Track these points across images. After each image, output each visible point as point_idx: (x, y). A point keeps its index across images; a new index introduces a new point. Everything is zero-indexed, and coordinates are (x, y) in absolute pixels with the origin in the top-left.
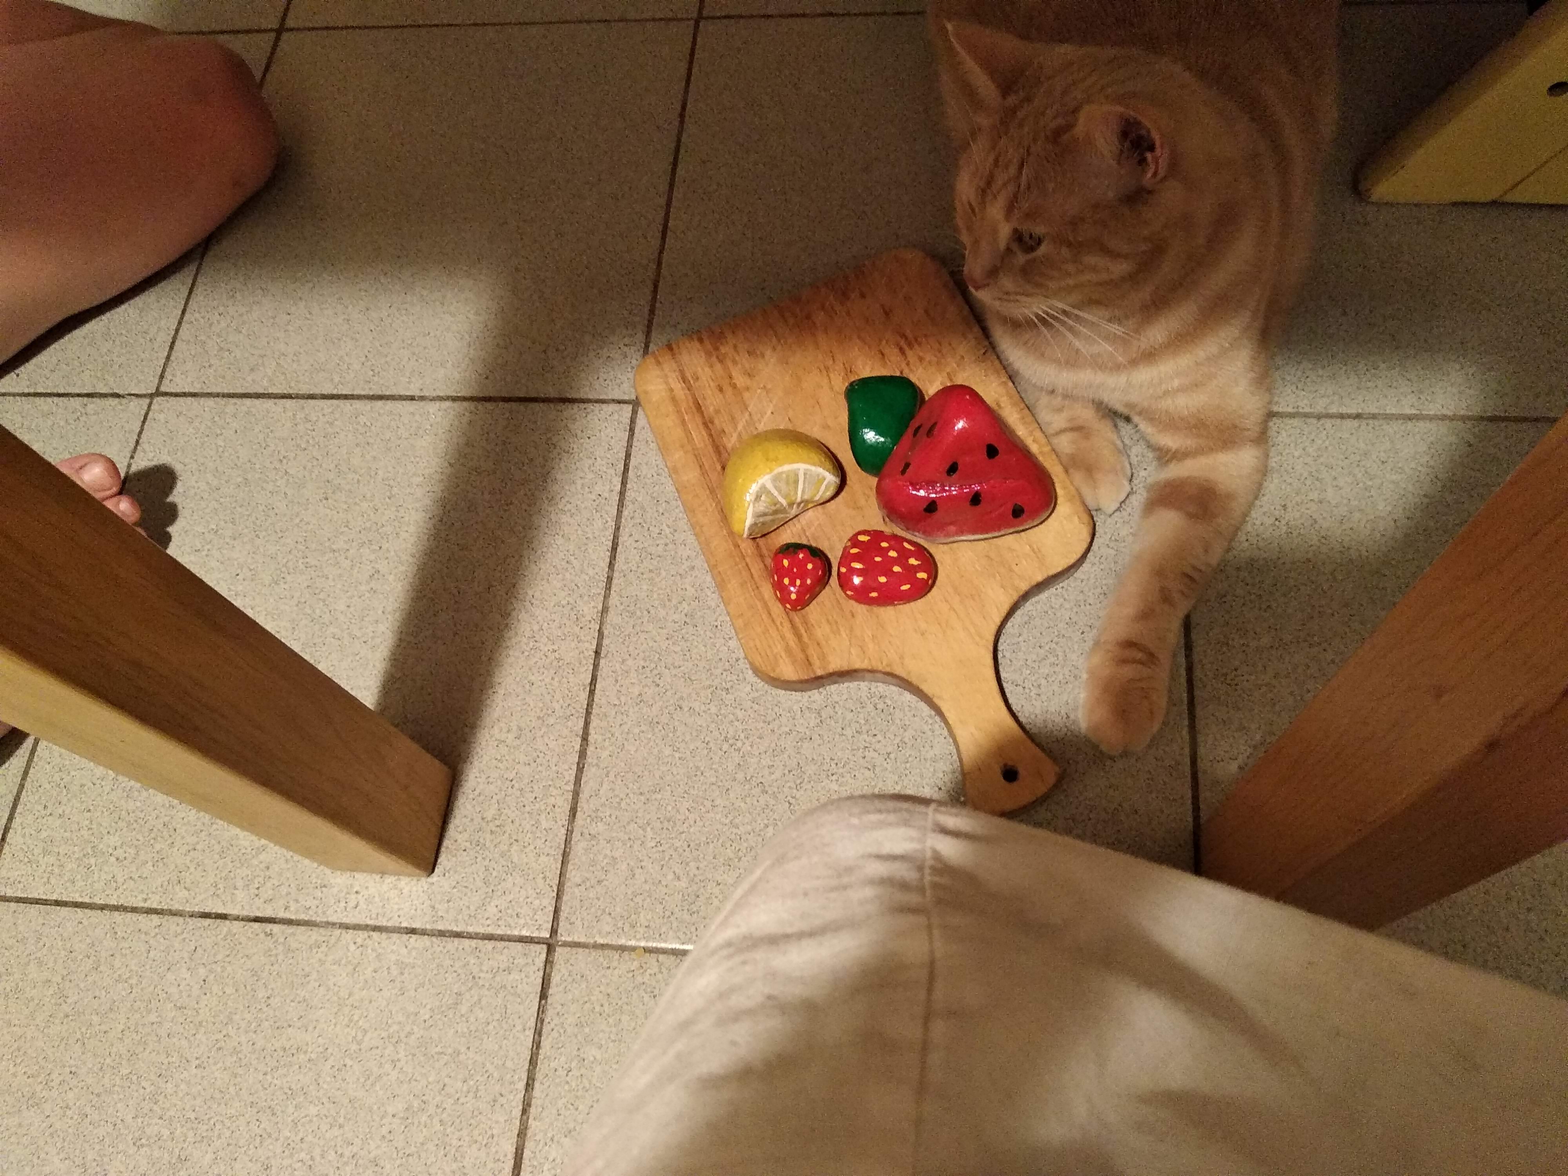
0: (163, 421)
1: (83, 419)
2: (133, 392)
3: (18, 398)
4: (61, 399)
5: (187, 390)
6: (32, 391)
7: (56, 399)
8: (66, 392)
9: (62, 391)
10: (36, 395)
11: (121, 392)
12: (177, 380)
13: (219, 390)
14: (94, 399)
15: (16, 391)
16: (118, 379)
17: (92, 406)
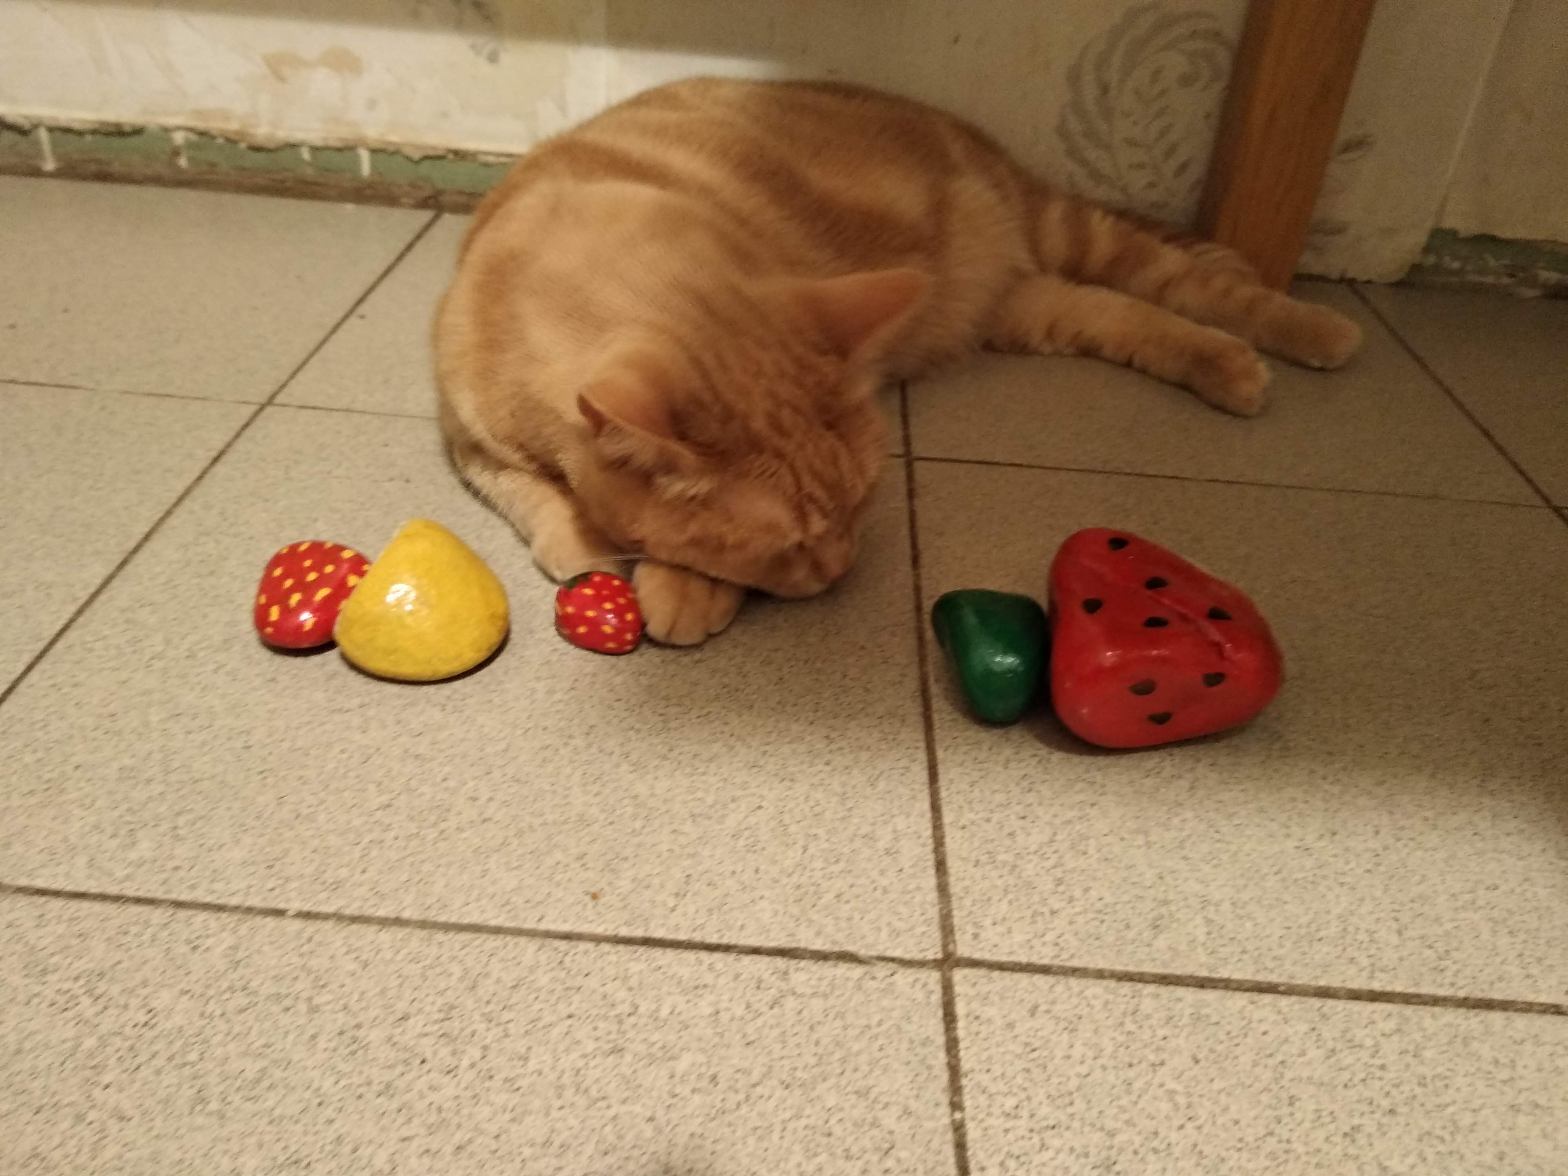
0: (999, 1022)
1: (790, 1003)
2: (890, 953)
3: (606, 947)
4: (717, 956)
5: (1024, 959)
6: (639, 933)
7: (704, 955)
8: (725, 941)
9: (714, 939)
10: (648, 942)
11: (862, 953)
12: (990, 934)
13: (1101, 964)
14: (803, 963)
15: (600, 930)
16: (843, 924)
17: (802, 977)
